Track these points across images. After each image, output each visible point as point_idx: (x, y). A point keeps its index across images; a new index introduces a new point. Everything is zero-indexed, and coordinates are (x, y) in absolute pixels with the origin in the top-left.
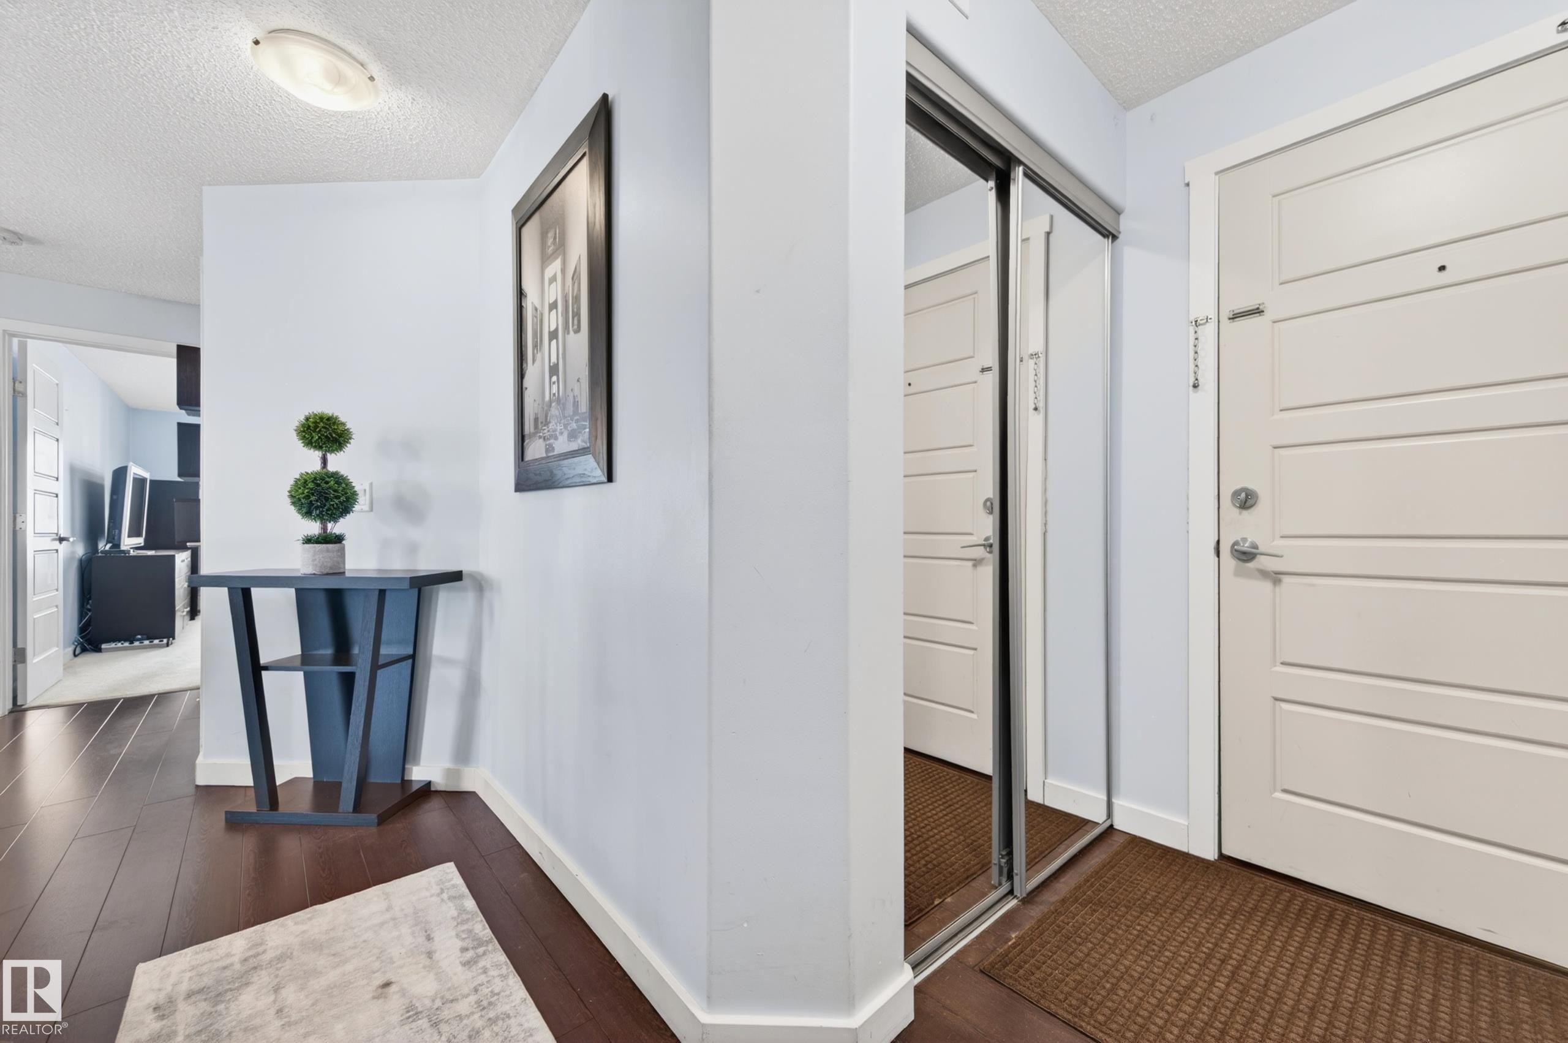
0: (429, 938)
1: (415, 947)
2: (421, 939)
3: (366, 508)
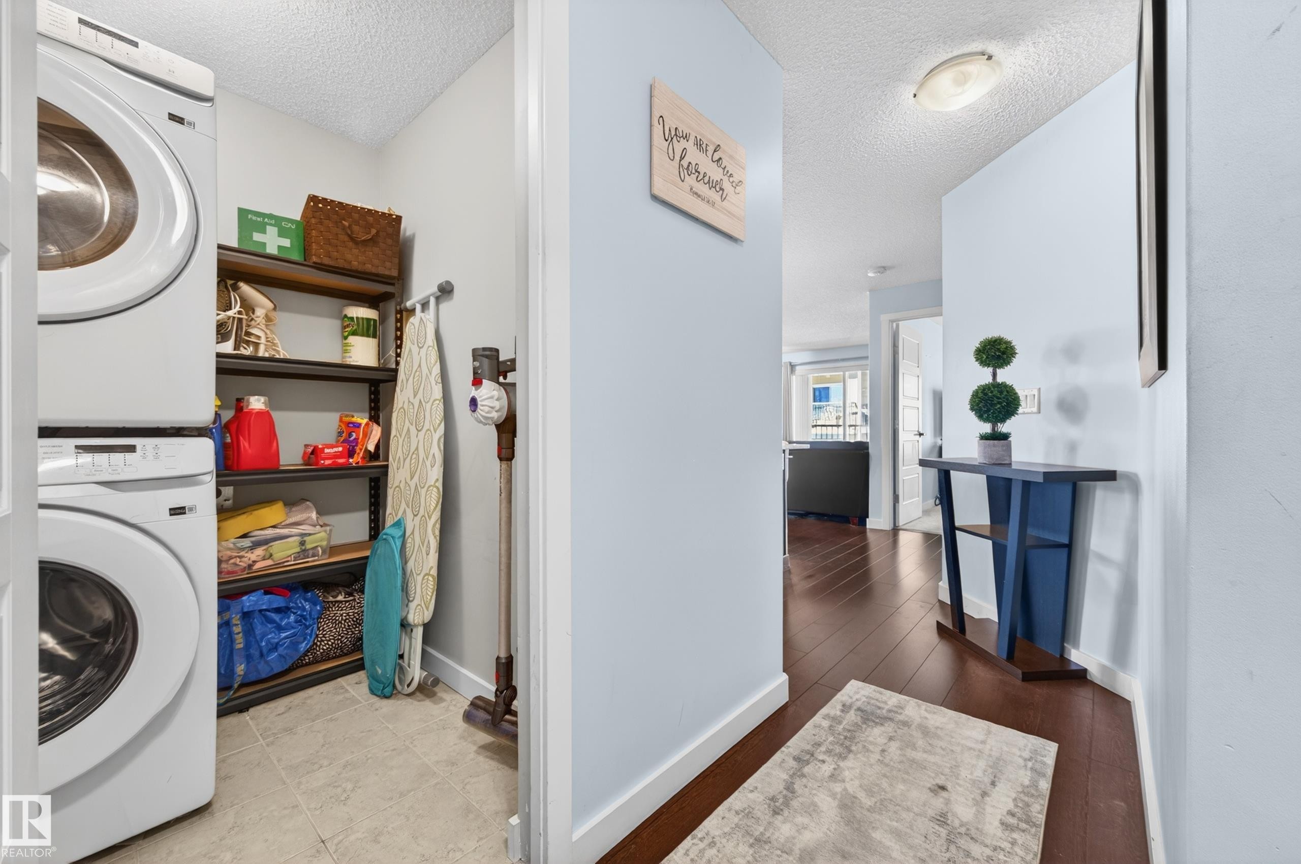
0: (993, 784)
1: (978, 780)
2: (987, 780)
3: (1035, 409)
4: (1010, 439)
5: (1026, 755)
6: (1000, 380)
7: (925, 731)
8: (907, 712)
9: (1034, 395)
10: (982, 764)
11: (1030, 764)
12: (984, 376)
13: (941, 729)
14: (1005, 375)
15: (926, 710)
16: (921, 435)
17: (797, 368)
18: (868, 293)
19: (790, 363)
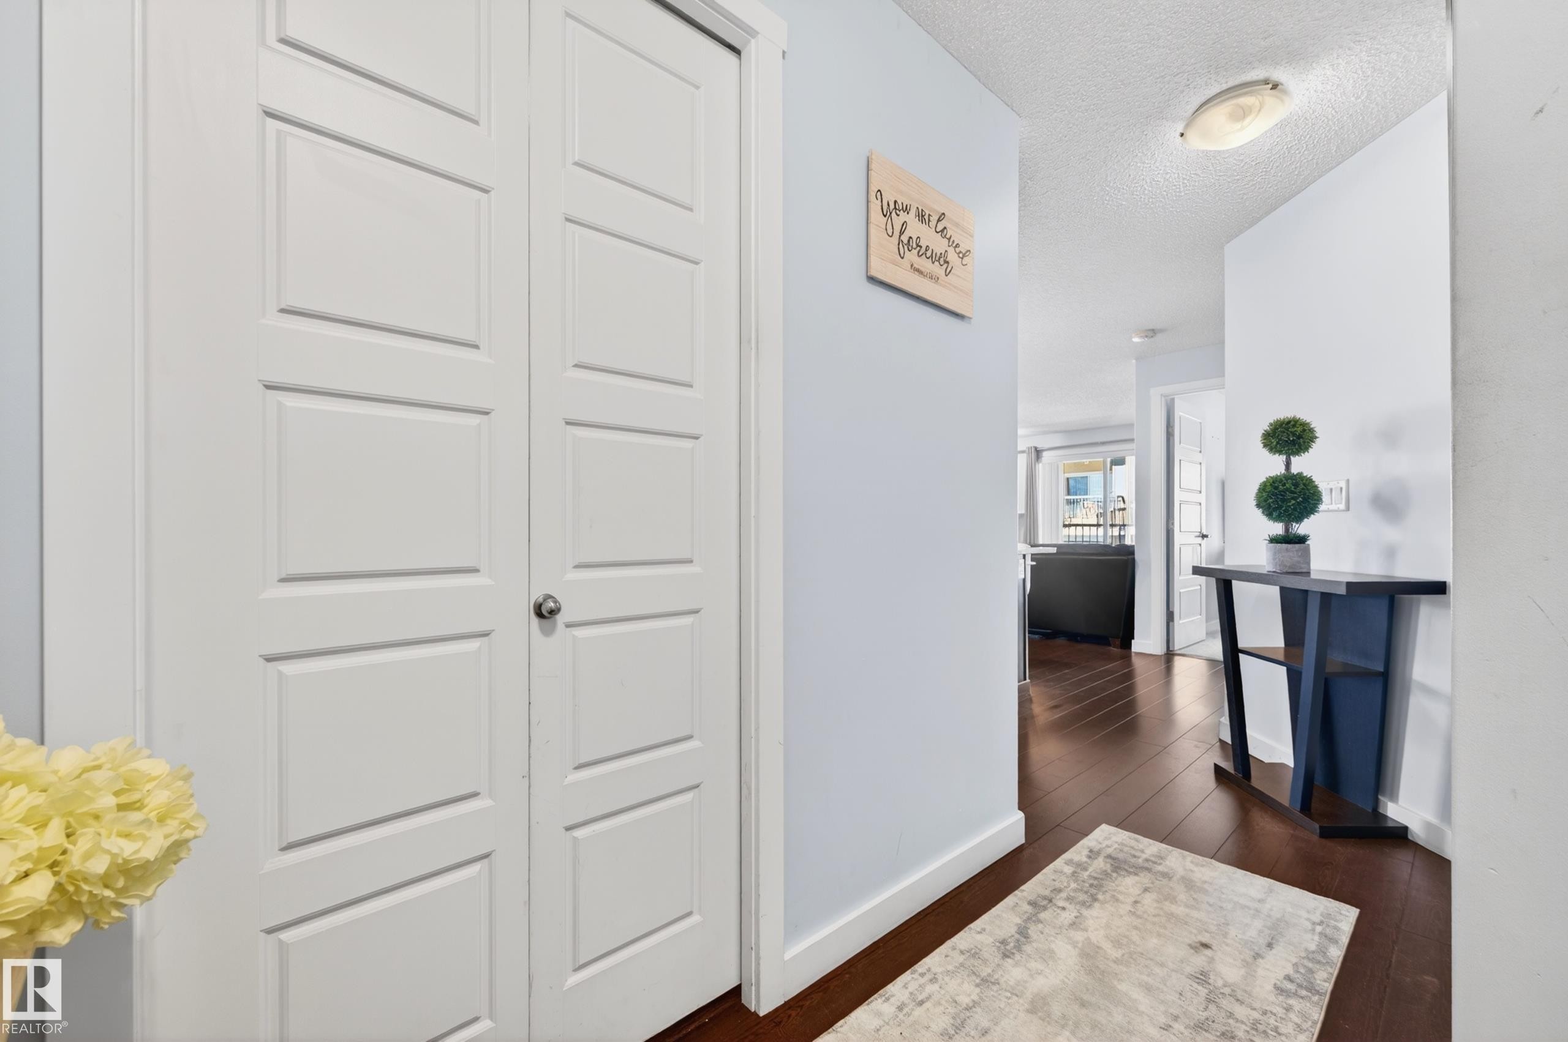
0: (1270, 946)
1: (1251, 941)
2: (1262, 941)
3: (1342, 506)
4: (1308, 543)
5: (1317, 918)
6: (1294, 470)
7: (1189, 884)
8: (1168, 863)
9: (1341, 489)
10: (1258, 924)
11: (1319, 929)
12: (1274, 465)
13: (1211, 884)
14: (1301, 464)
15: (1192, 862)
16: (1204, 536)
17: (1045, 454)
18: (1134, 361)
19: (1036, 448)
